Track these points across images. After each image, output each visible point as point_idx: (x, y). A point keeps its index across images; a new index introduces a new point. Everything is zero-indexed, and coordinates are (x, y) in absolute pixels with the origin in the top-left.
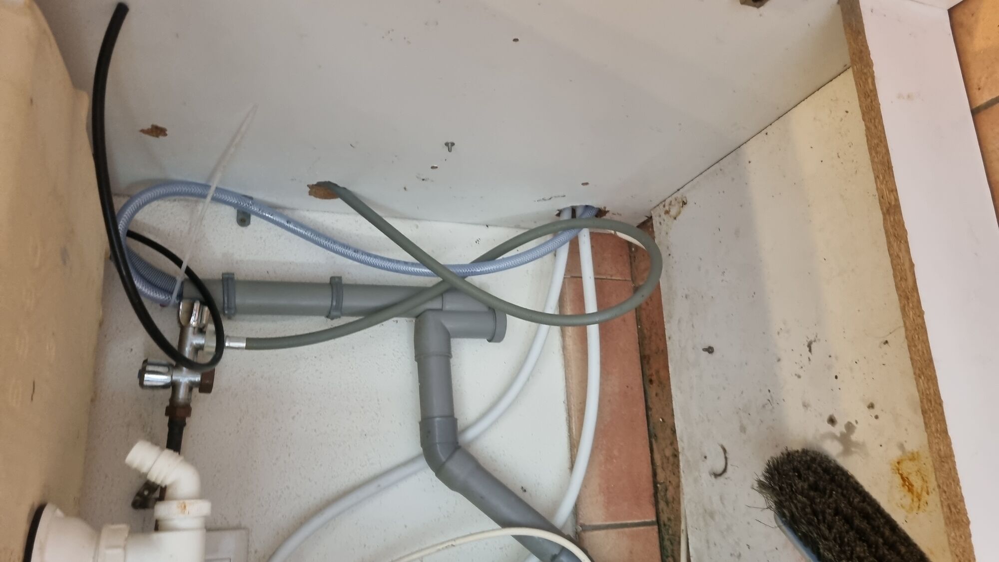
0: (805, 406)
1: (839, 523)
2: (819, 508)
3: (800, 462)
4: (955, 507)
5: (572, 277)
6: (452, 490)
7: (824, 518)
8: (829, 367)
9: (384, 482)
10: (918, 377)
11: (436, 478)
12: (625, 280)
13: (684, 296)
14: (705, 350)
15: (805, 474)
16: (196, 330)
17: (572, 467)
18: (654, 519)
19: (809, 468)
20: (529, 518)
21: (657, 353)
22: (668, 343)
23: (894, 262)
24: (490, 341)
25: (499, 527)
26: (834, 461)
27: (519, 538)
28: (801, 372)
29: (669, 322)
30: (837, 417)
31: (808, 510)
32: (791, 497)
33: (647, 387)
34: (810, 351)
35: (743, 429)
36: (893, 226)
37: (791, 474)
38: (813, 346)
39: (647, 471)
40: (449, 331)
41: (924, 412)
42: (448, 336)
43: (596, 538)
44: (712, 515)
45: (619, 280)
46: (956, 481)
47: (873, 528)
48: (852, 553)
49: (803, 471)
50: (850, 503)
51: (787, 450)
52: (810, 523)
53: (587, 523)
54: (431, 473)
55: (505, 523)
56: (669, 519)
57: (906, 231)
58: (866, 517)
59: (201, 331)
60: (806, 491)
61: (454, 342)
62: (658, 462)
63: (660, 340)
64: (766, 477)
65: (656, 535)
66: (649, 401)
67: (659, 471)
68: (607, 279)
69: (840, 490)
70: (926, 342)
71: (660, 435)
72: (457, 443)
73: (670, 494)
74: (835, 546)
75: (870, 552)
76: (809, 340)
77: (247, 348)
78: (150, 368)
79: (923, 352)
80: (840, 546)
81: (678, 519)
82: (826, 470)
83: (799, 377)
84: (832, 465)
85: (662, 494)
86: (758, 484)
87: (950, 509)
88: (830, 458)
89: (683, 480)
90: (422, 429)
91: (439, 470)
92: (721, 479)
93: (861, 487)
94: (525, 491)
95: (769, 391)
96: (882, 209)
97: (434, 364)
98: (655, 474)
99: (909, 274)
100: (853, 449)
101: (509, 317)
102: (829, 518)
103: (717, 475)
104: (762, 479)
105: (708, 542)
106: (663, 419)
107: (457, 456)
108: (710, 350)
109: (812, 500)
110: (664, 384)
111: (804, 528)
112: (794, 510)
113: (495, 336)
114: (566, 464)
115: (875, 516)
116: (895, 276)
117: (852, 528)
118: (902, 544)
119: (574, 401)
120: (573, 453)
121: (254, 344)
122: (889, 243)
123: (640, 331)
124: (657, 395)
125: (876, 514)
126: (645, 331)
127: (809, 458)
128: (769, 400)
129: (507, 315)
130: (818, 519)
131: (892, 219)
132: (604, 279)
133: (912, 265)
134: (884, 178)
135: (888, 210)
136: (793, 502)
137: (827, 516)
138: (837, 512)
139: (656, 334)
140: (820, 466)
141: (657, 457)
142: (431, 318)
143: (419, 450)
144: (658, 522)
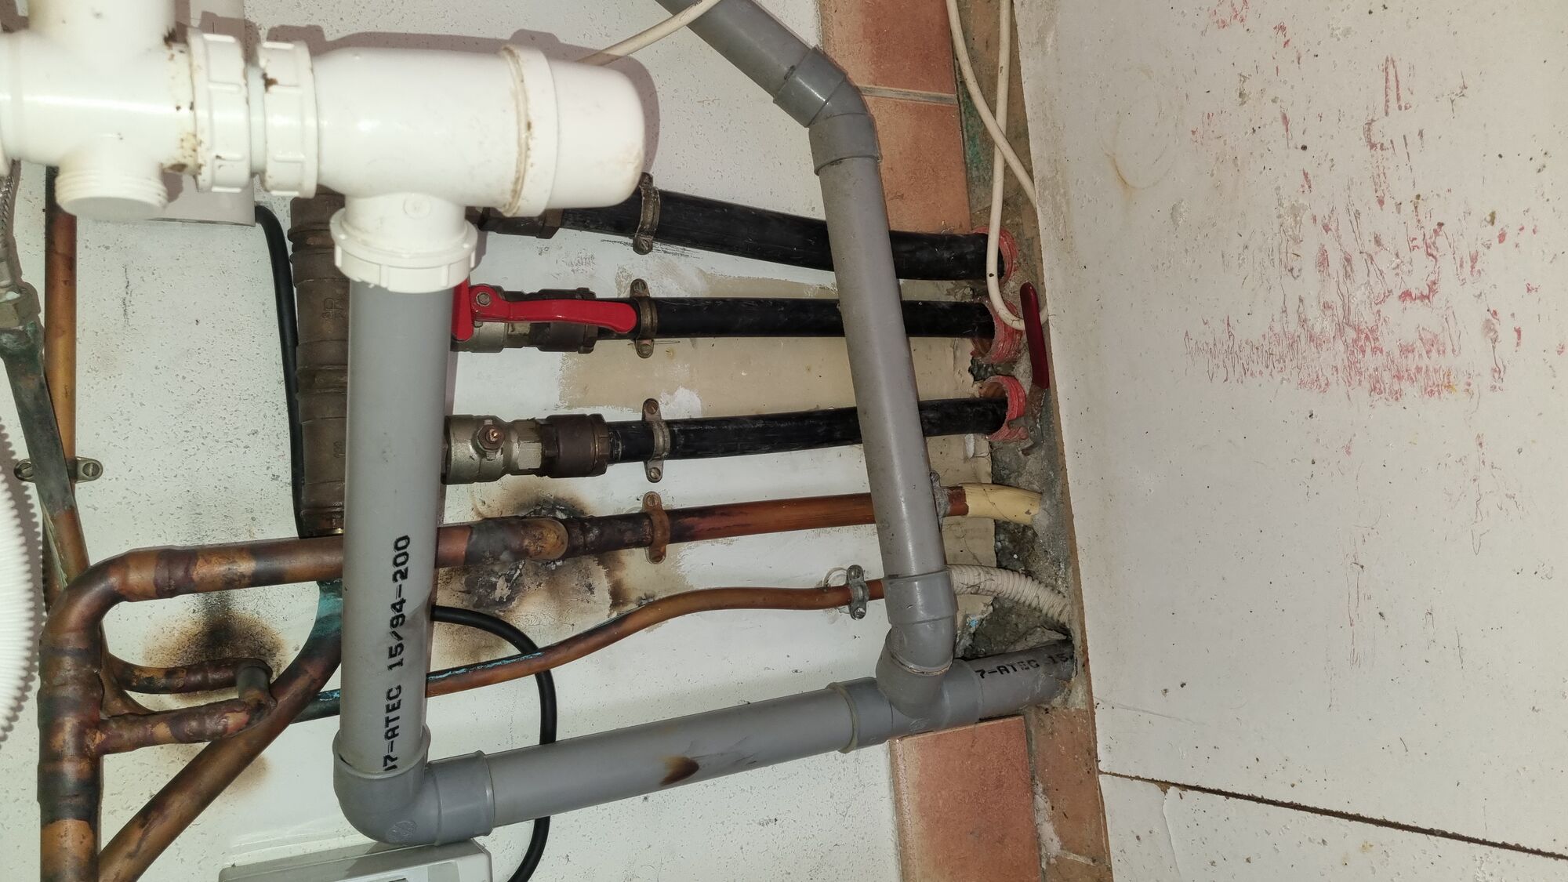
18: (954, 95)
65: (956, 118)
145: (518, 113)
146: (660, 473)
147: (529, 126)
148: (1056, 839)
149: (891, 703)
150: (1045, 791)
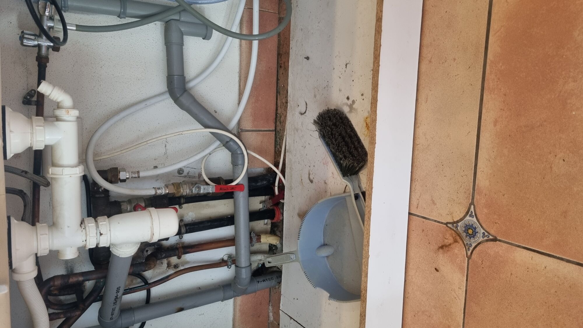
0: (340, 90)
1: (340, 139)
2: (334, 132)
3: (332, 114)
4: (373, 138)
5: (248, 8)
6: (182, 109)
7: (335, 136)
8: (352, 76)
9: (148, 103)
10: (373, 90)
11: (175, 104)
12: (275, 13)
13: (301, 29)
14: (305, 58)
15: (332, 119)
16: (48, 17)
17: (239, 104)
18: (274, 129)
19: (334, 117)
20: (217, 125)
21: (285, 53)
22: (290, 51)
23: (375, 42)
24: (204, 39)
25: (204, 128)
26: (346, 114)
27: (212, 133)
28: (341, 76)
29: (292, 40)
30: (350, 97)
31: (330, 133)
32: (324, 128)
33: (279, 70)
34: (346, 67)
35: (315, 96)
36: (378, 27)
37: (327, 118)
38: (348, 65)
39: (273, 107)
40: (183, 32)
41: (371, 103)
42: (182, 34)
43: (247, 136)
44: (297, 131)
45: (272, 12)
46: (375, 129)
47: (352, 141)
48: (341, 150)
49: (332, 118)
50: (346, 132)
51: (328, 108)
52: (329, 138)
53: (244, 129)
54: (171, 101)
55: (206, 126)
56: (280, 130)
57: (382, 30)
58: (350, 137)
59: (51, 18)
60: (331, 126)
61: (185, 37)
62: (279, 105)
63: (288, 47)
64: (317, 119)
65: (274, 136)
66: (279, 76)
67: (279, 108)
68: (266, 11)
69: (344, 126)
70: (378, 77)
71: (281, 92)
72: (185, 88)
73: (282, 119)
74: (336, 147)
75: (348, 150)
76: (346, 63)
77: (76, 30)
78: (26, 36)
79: (376, 81)
80: (337, 147)
81: (284, 130)
82: (341, 118)
83: (340, 78)
84: (344, 116)
85: (279, 119)
86: (314, 121)
87: (371, 138)
88: (344, 113)
89: (288, 114)
90: (168, 80)
91: (176, 100)
92: (303, 116)
93: (353, 125)
94: (216, 112)
95: (328, 82)
96: (376, 18)
97: (175, 49)
98: (277, 110)
99: (379, 49)
100: (353, 111)
101: (214, 30)
102: (337, 136)
103: (302, 114)
104: (316, 119)
105: (294, 140)
106: (284, 86)
107: (185, 95)
108: (308, 58)
109: (332, 129)
110: (286, 69)
111: (327, 140)
112: (325, 133)
113: (206, 37)
114: (237, 102)
115: (354, 137)
116: (374, 48)
117: (344, 141)
118: (360, 148)
119: (243, 72)
120: (240, 97)
121: (80, 28)
122: (375, 34)
123: (279, 41)
124: (282, 74)
125: (354, 136)
126: (281, 41)
127: (336, 112)
128: (327, 85)
129: (213, 30)
130: (332, 137)
131: (378, 24)
132: (264, 11)
133: (381, 45)
134: (380, 5)
135: (378, 19)
136: (325, 130)
137: (336, 136)
138: (340, 135)
139: (286, 44)
140: (339, 116)
141: (279, 102)
142: (173, 24)
143: (167, 89)
144: (275, 130)
145: (151, 231)
146: (182, 237)
147: (153, 234)
148: (272, 317)
149: (234, 291)
150: (272, 305)
